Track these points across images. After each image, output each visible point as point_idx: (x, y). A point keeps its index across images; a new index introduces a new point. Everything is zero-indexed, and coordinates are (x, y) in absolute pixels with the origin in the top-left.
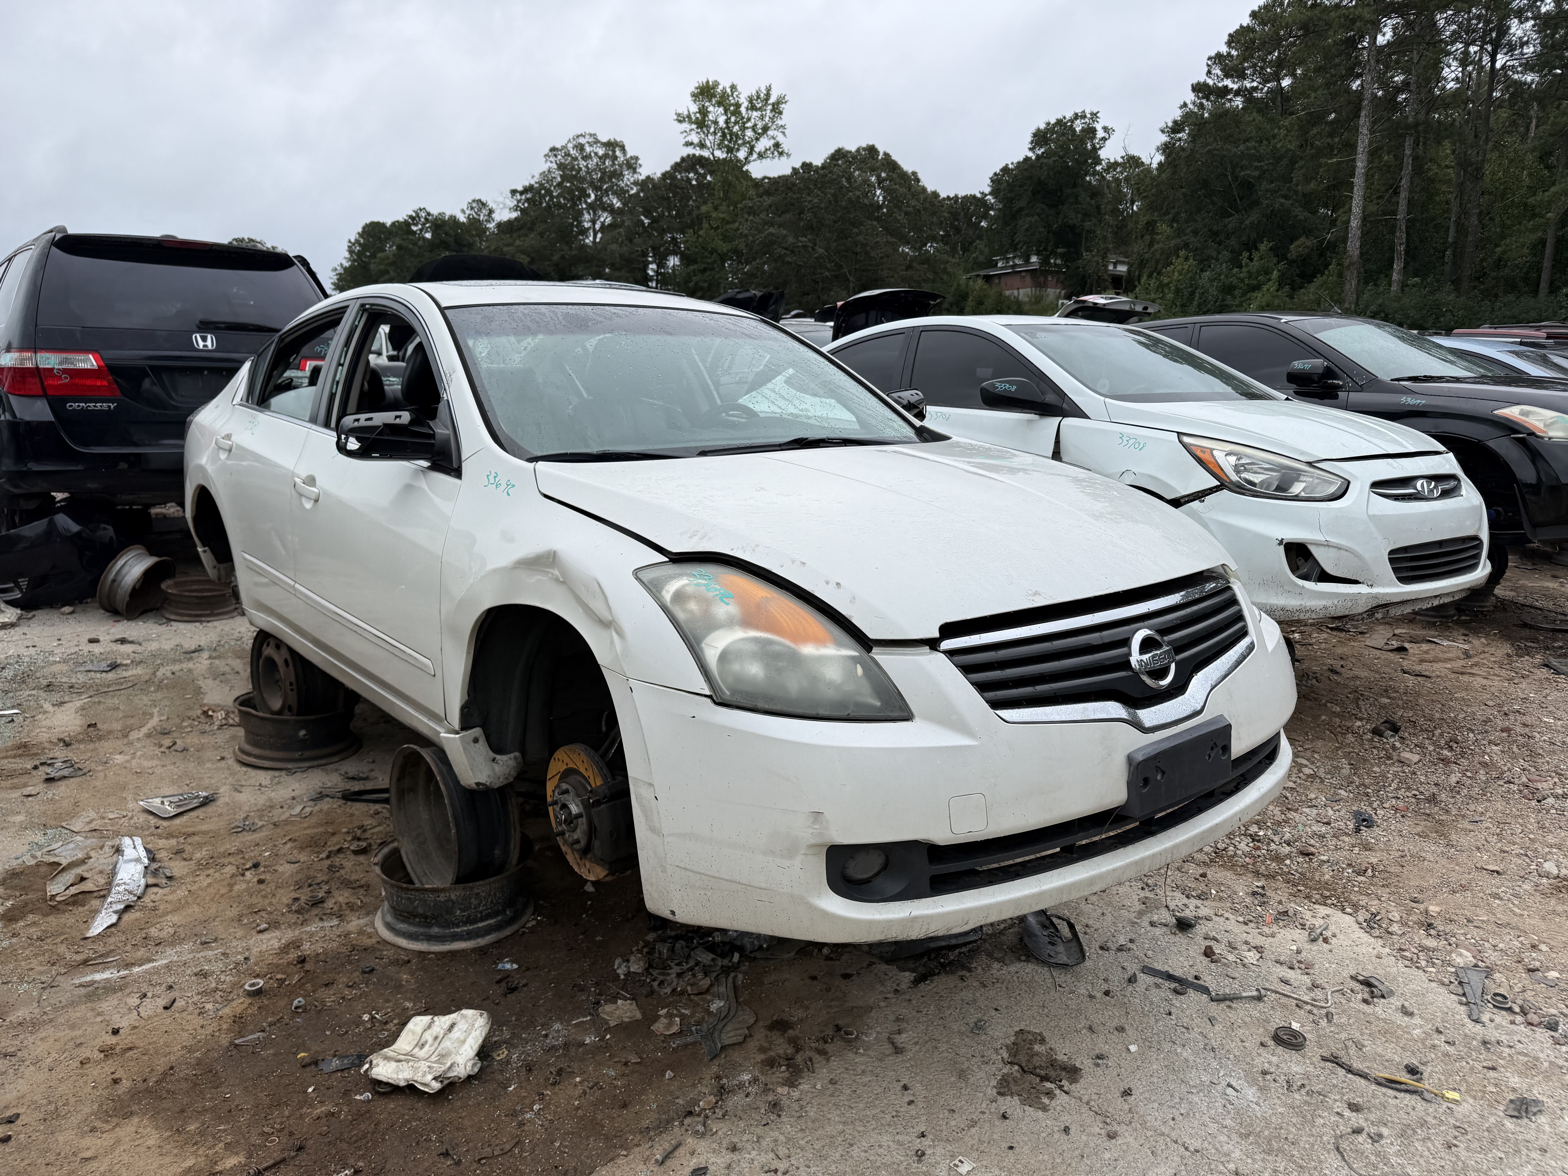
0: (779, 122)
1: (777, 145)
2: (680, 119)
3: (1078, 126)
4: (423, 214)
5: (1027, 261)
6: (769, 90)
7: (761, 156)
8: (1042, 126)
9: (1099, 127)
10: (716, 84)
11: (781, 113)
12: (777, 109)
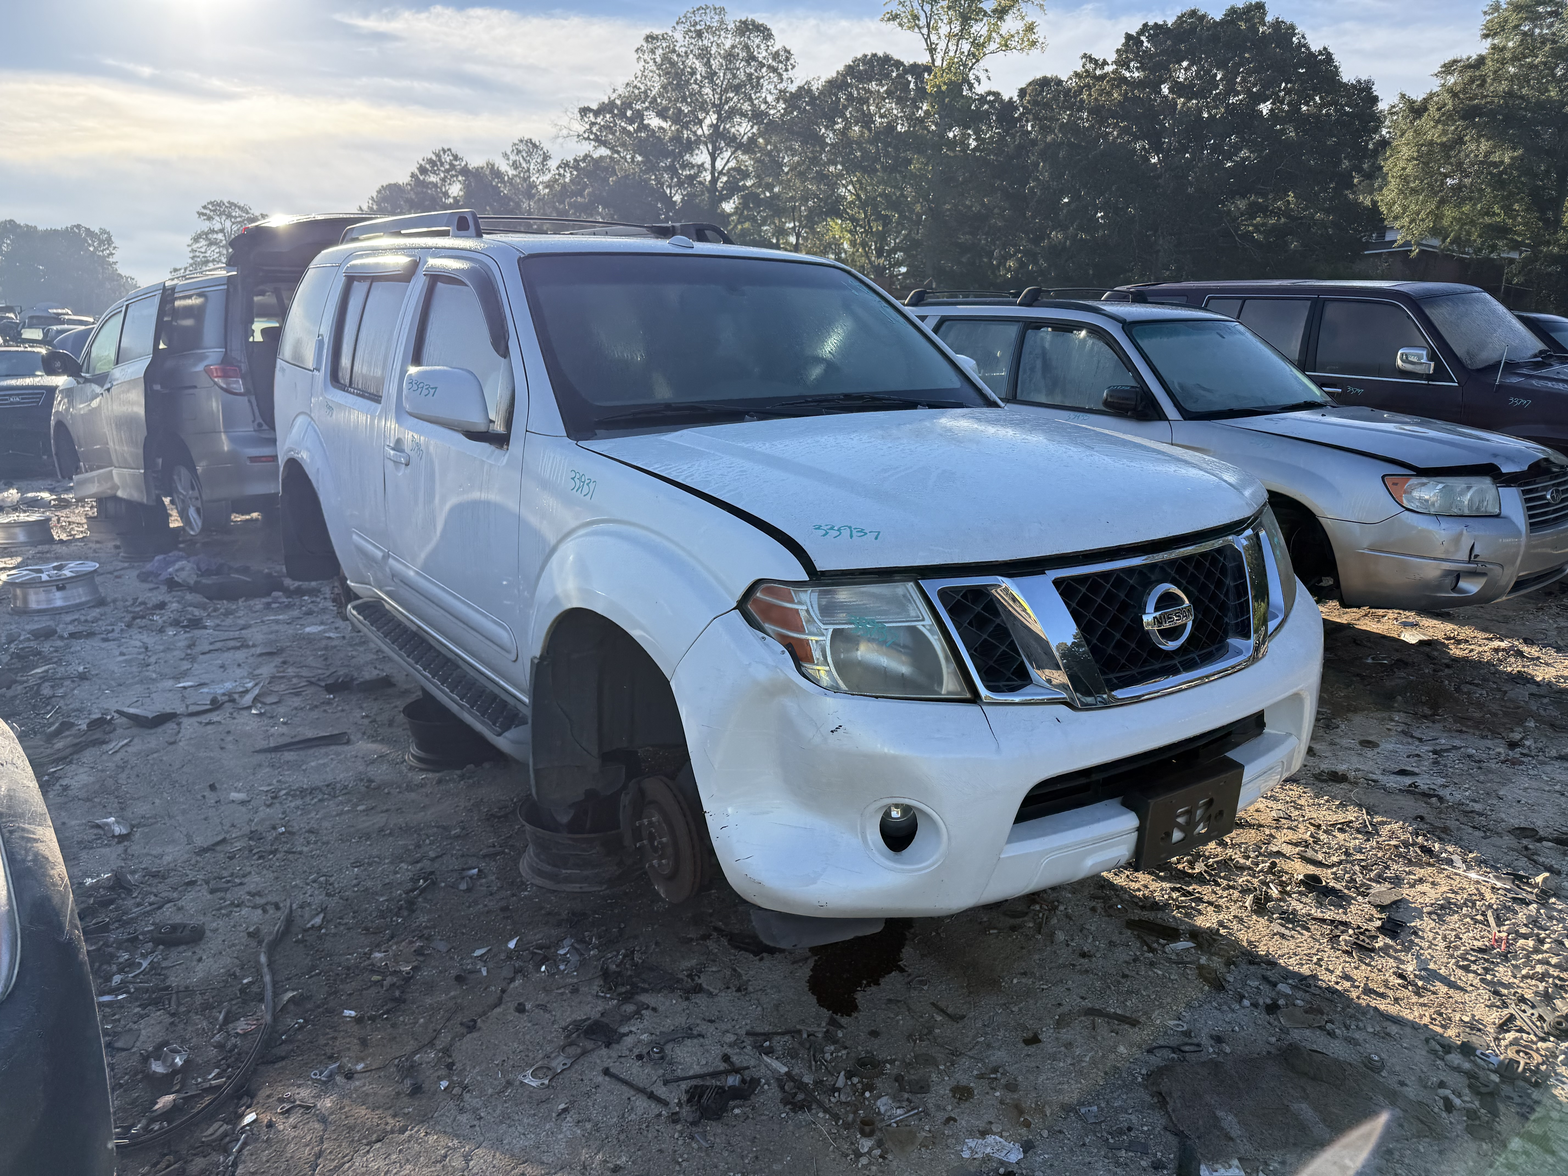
1: (1030, 28)
4: (447, 158)
7: (1003, 45)
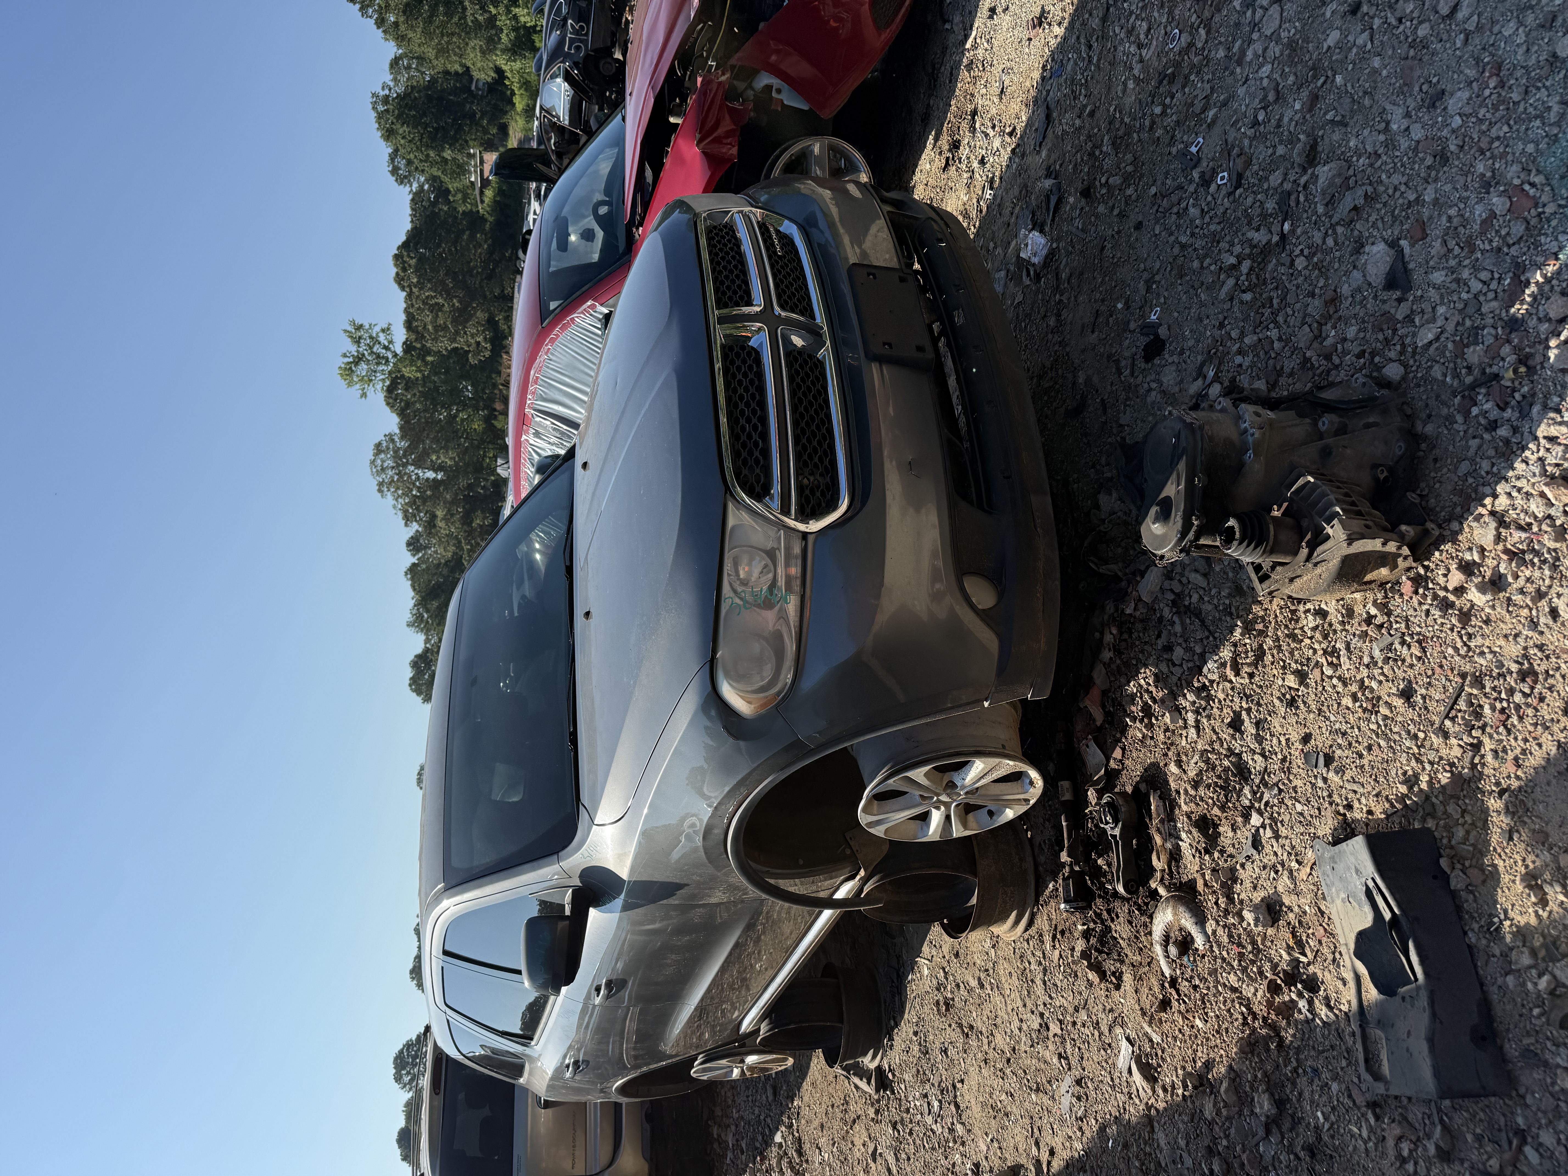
0: (367, 327)
1: (383, 331)
2: (364, 395)
3: (381, 108)
5: (474, 156)
6: (345, 331)
7: (391, 342)
8: (379, 134)
9: (382, 93)
10: (340, 368)
11: (361, 326)
12: (360, 327)
